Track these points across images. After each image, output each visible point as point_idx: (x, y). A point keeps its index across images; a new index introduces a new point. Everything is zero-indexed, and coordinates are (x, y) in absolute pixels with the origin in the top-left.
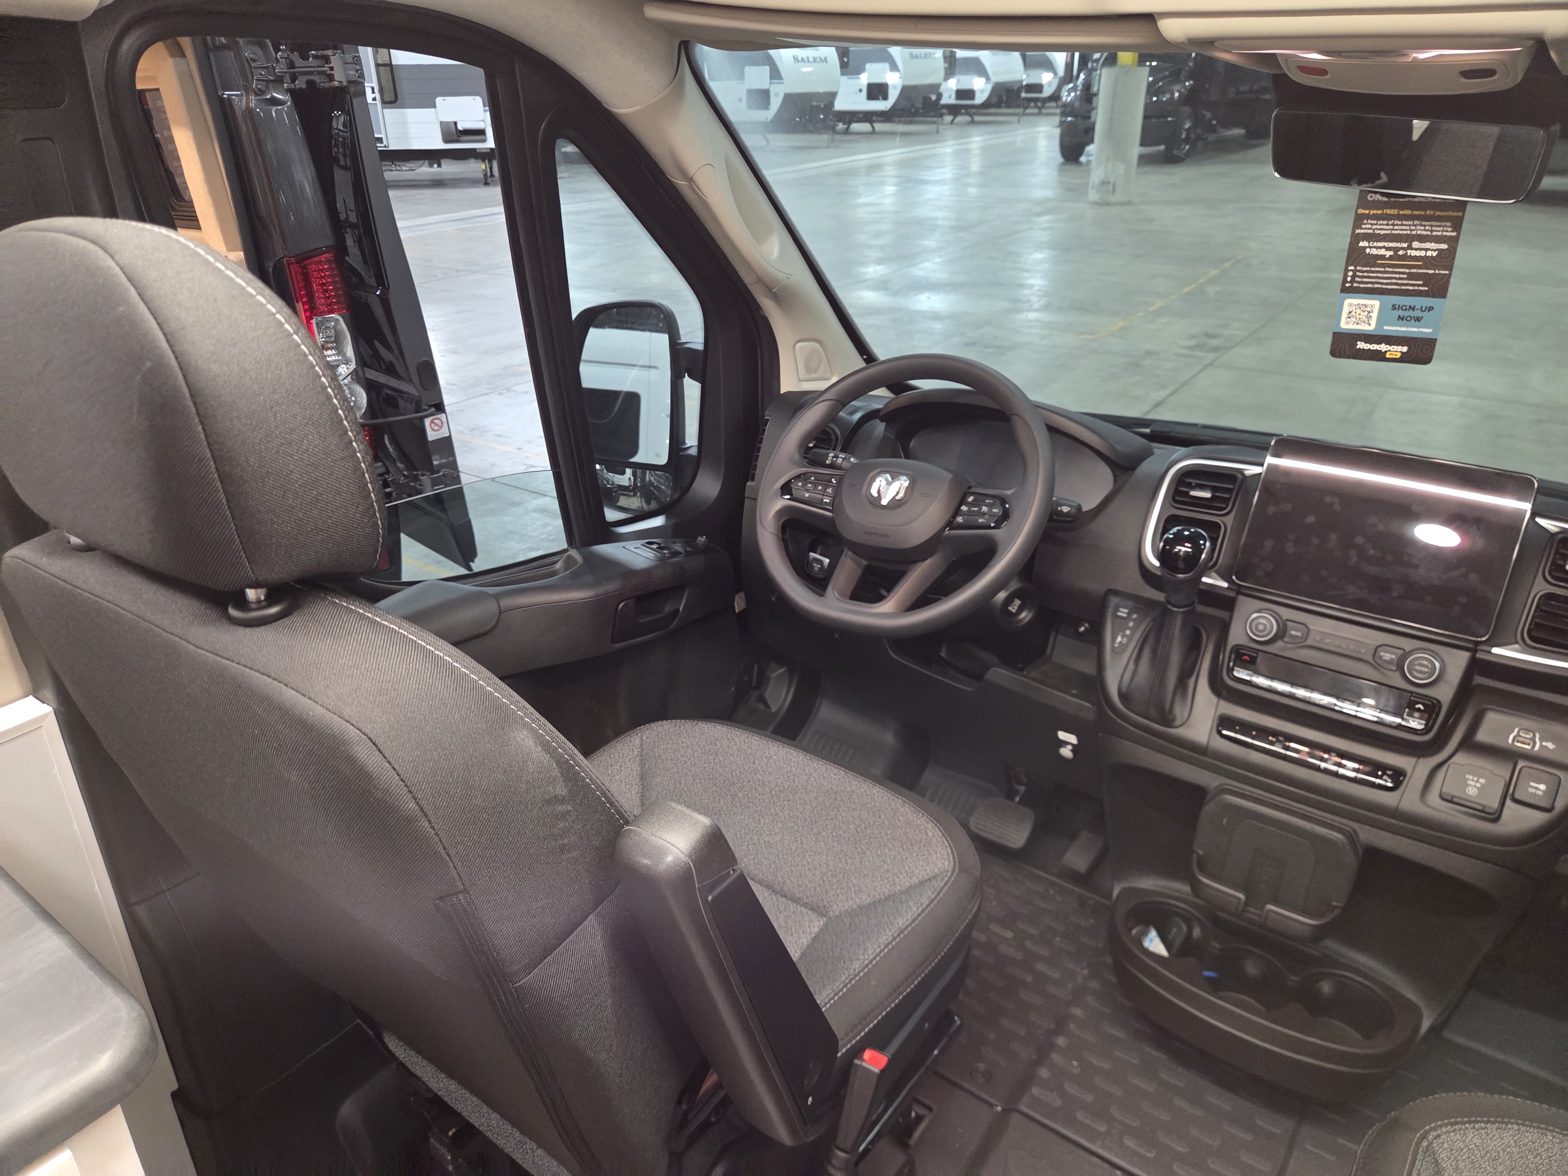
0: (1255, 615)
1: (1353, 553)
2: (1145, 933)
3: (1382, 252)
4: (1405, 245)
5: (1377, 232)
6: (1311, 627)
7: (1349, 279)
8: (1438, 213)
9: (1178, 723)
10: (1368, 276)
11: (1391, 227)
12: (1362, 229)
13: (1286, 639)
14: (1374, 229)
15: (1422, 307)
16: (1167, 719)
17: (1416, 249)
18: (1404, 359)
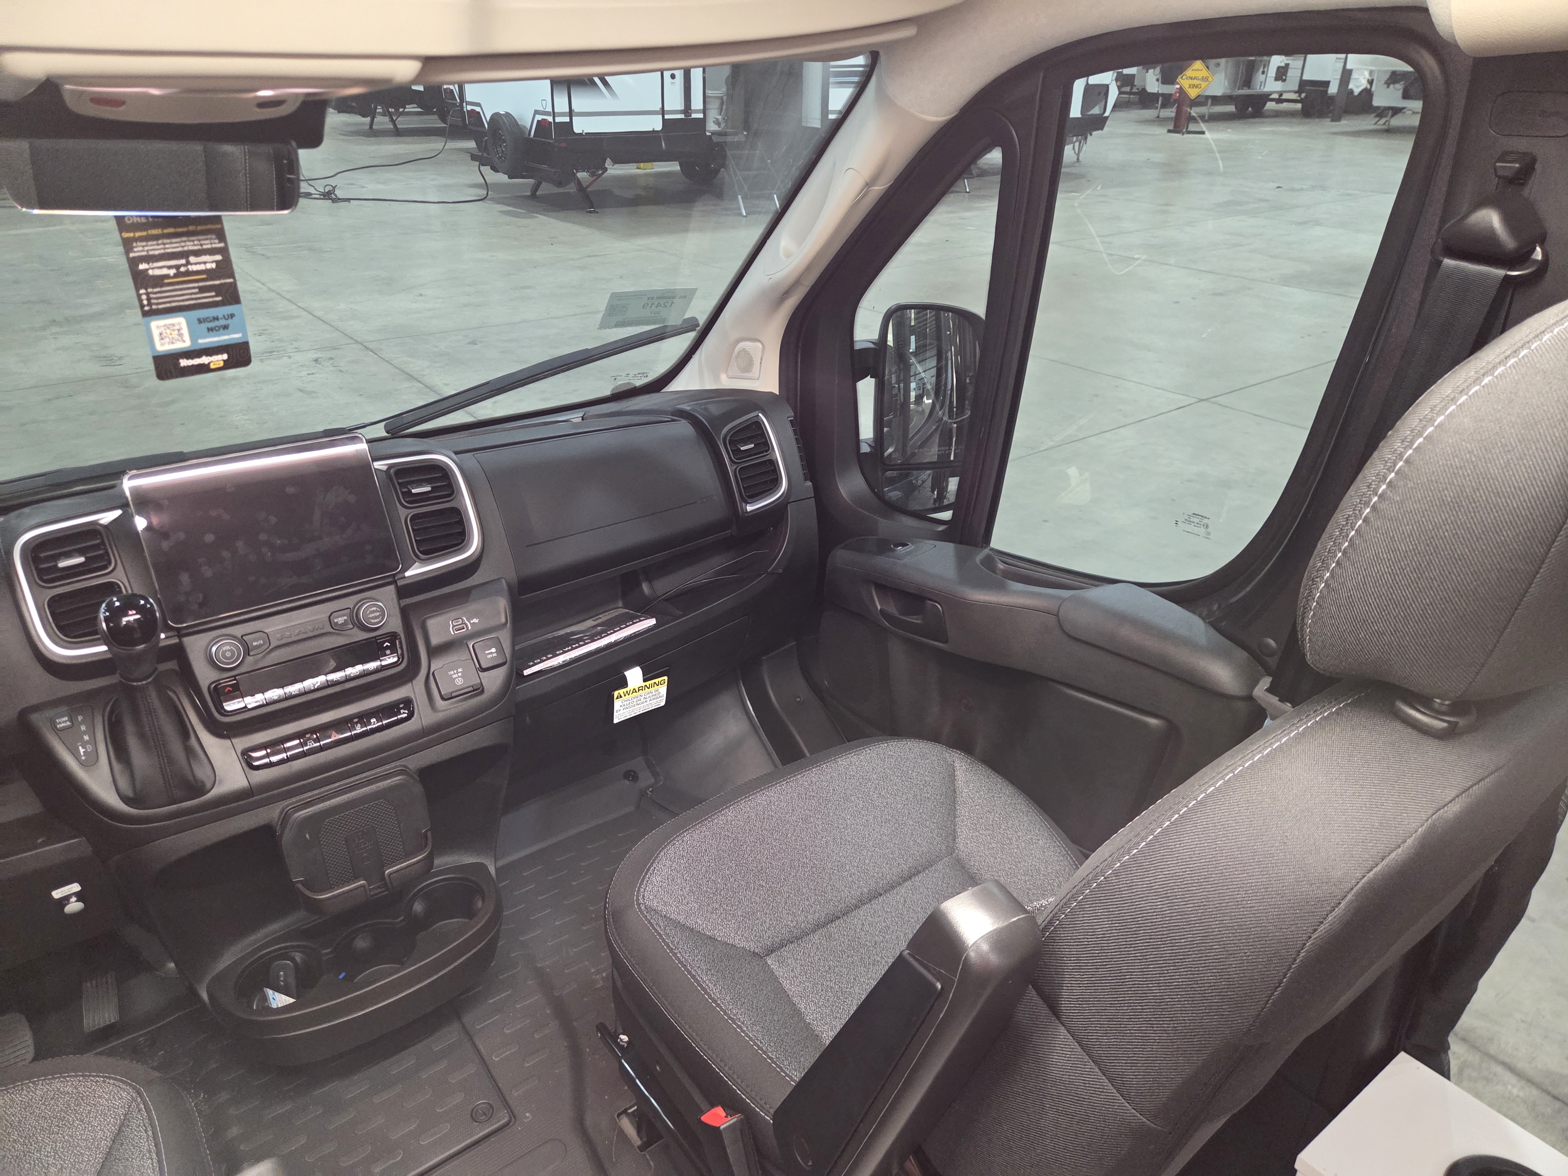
0: (214, 649)
1: (264, 550)
2: (265, 998)
3: (165, 271)
4: (183, 261)
5: (151, 253)
6: (266, 631)
7: (145, 302)
8: (199, 228)
9: (209, 786)
10: (162, 297)
11: (162, 246)
12: (135, 252)
13: (251, 653)
14: (147, 251)
15: (224, 316)
16: (197, 789)
17: (196, 264)
18: (227, 365)
